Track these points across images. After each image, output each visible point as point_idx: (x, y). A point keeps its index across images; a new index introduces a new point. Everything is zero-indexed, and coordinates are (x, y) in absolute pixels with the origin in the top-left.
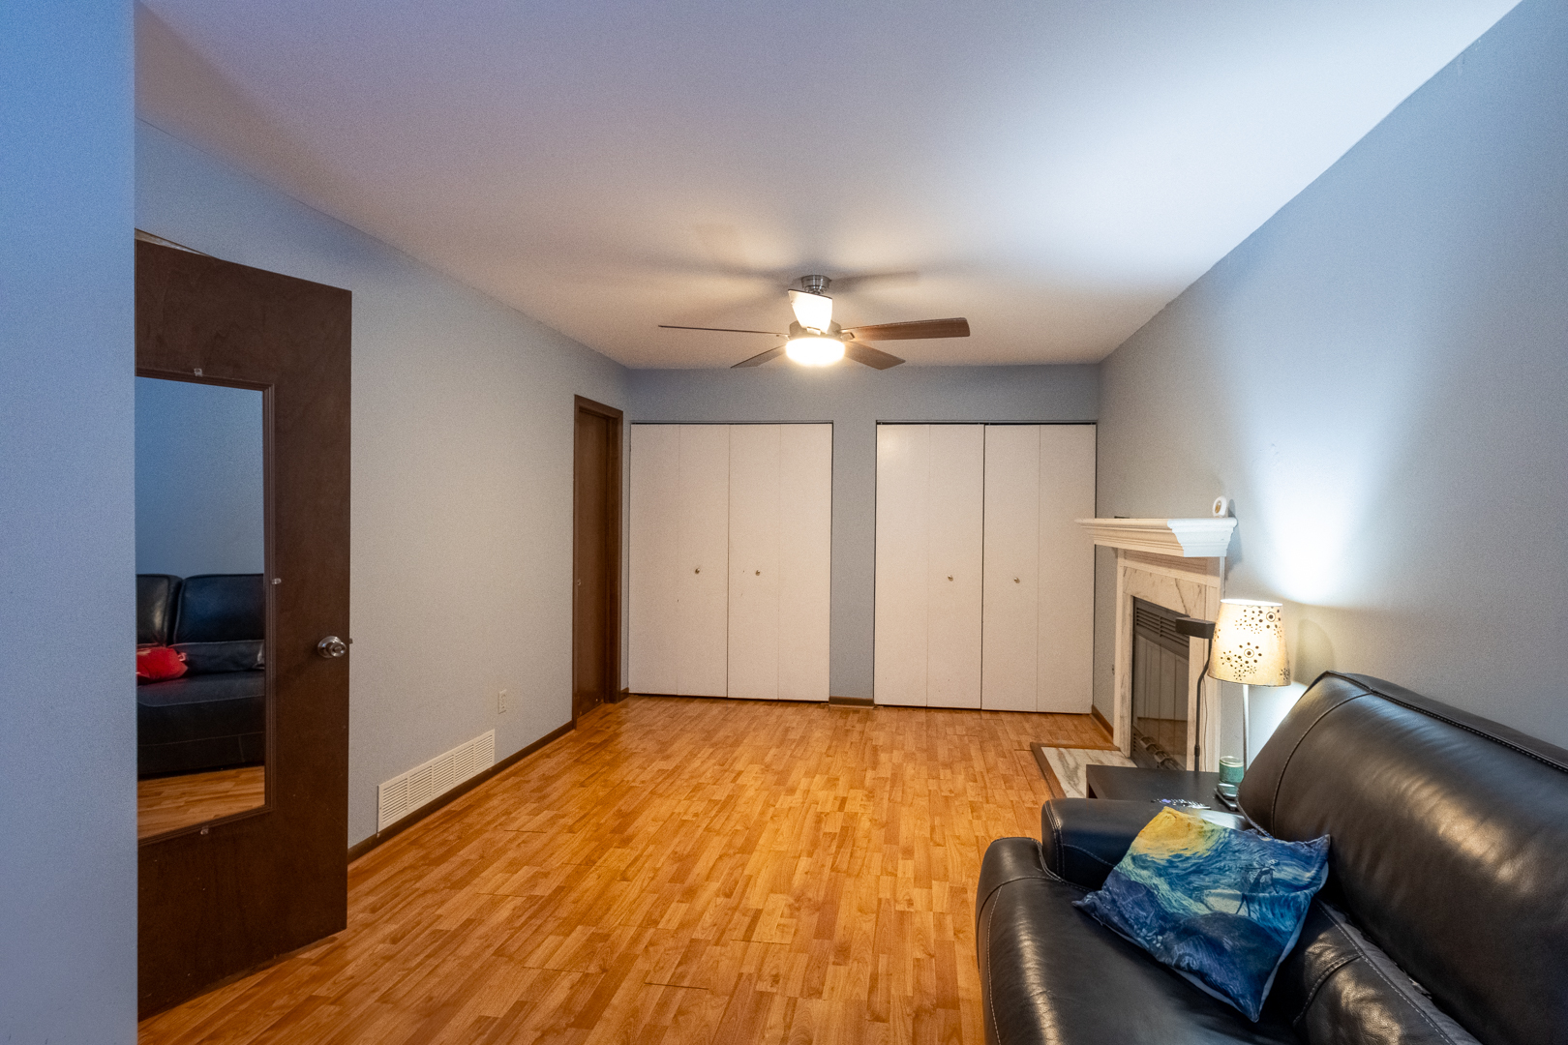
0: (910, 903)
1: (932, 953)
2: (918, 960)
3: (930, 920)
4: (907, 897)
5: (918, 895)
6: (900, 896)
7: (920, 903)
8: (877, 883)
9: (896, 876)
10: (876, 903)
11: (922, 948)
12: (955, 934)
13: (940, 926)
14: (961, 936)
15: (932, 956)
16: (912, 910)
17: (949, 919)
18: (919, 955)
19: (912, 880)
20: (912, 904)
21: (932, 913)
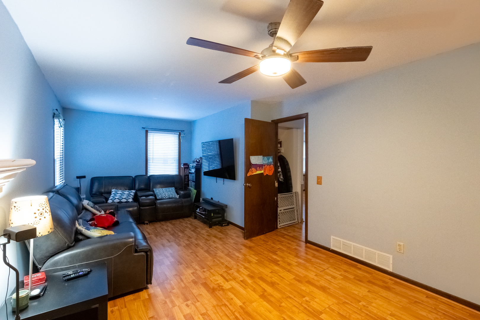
0: (187, 306)
1: (170, 293)
2: (174, 289)
3: (177, 303)
4: (190, 307)
5: (187, 311)
6: (193, 307)
7: (184, 307)
8: (205, 308)
9: (201, 315)
10: (198, 299)
11: (174, 293)
12: (166, 302)
13: (172, 302)
14: (164, 302)
15: (170, 292)
16: (185, 303)
17: (170, 306)
18: (174, 291)
19: (193, 316)
20: (186, 305)
21: (177, 305)
